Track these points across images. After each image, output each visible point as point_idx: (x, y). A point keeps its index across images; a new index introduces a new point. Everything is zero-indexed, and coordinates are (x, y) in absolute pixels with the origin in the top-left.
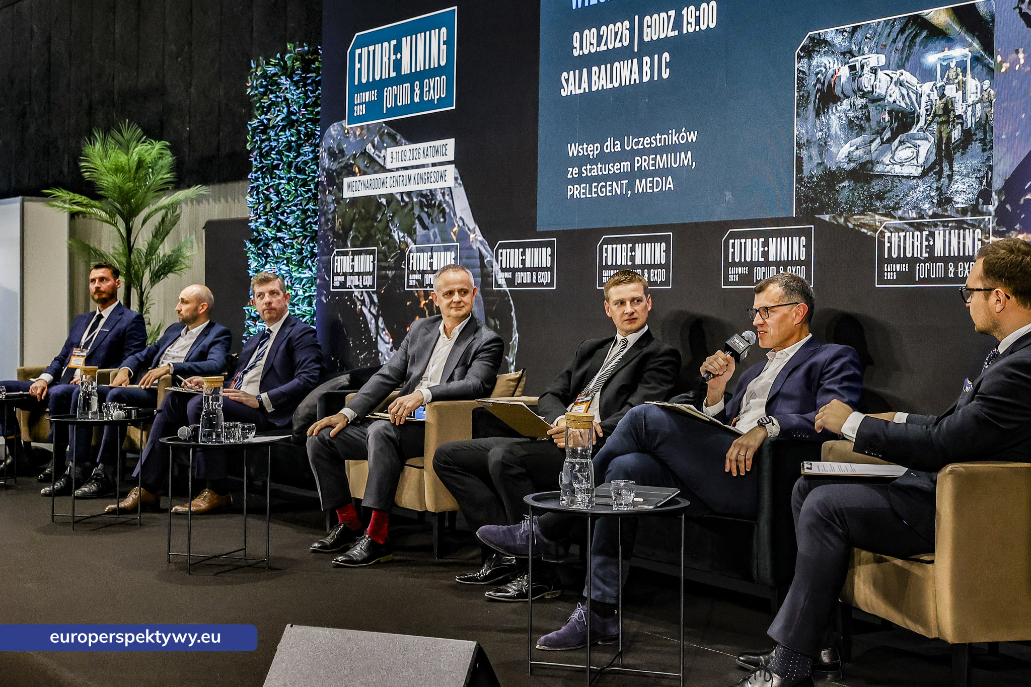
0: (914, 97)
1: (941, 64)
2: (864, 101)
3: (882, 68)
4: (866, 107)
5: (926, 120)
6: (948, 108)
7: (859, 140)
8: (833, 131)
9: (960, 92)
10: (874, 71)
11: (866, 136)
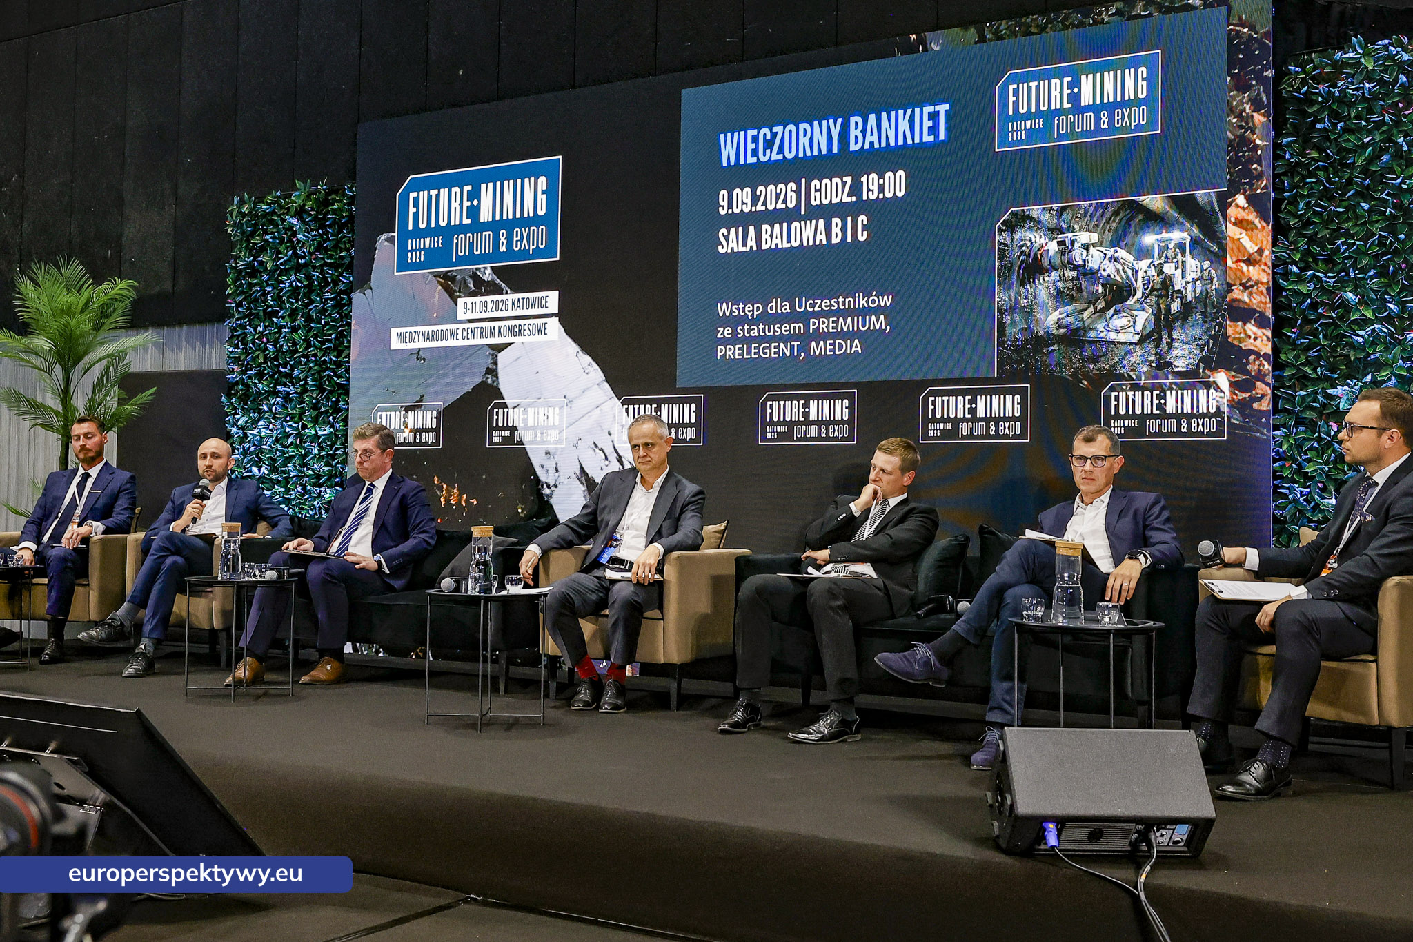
0: (1130, 273)
1: (1159, 245)
2: (1075, 274)
3: (1094, 245)
4: (1077, 278)
5: (1143, 293)
6: (1167, 283)
7: (1069, 308)
8: (1040, 299)
9: (1179, 271)
10: (1086, 247)
11: (1078, 306)
